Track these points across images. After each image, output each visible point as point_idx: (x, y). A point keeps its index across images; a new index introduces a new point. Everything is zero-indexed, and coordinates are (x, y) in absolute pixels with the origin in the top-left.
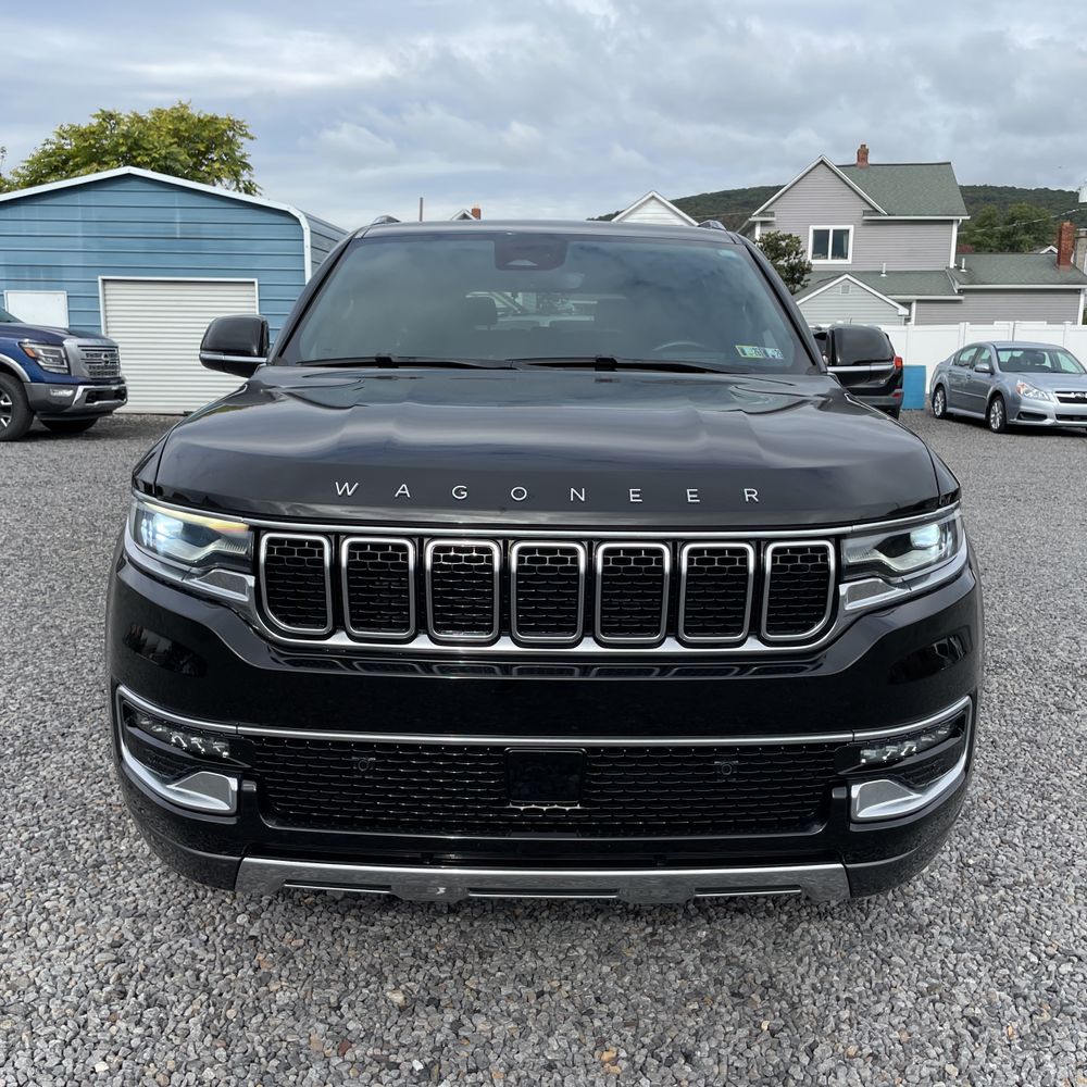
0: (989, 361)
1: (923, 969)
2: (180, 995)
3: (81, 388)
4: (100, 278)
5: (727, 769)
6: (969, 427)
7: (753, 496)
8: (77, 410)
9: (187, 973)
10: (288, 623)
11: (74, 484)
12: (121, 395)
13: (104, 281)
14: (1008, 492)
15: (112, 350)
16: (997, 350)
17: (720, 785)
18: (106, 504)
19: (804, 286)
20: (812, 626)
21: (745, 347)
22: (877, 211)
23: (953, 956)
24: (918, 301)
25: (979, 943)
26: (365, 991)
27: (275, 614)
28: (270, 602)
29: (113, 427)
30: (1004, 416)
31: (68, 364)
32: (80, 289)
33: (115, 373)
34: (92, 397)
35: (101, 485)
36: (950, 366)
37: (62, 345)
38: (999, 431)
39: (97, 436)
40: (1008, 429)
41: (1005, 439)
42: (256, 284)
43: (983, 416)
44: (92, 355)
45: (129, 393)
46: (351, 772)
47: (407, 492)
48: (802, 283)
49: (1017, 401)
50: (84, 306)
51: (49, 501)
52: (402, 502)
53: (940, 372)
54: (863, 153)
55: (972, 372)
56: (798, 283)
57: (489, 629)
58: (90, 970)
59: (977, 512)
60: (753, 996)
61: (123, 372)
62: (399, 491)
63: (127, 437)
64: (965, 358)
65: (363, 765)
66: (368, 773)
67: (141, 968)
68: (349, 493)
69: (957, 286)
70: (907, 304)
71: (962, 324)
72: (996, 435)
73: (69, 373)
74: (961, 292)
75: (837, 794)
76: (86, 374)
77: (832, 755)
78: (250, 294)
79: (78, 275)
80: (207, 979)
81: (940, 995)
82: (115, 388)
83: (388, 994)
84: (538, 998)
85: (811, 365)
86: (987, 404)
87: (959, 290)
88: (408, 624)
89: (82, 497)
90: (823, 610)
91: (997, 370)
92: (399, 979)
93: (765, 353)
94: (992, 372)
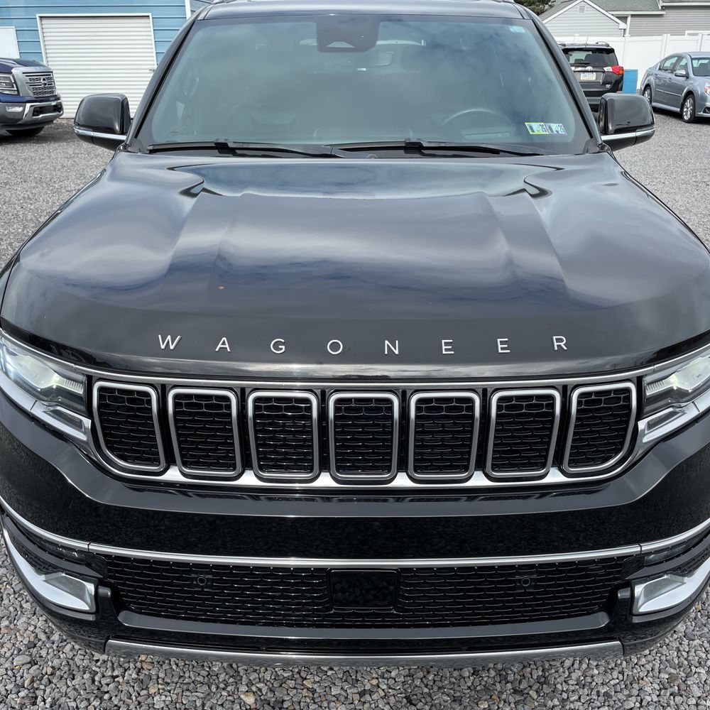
0: (685, 67)
1: (663, 658)
2: (78, 701)
3: (28, 105)
4: (38, 15)
5: (526, 582)
6: (668, 118)
7: (562, 344)
8: (26, 122)
9: (85, 676)
10: (125, 460)
11: (25, 185)
12: (58, 108)
13: (41, 17)
14: (699, 178)
15: (48, 75)
16: (692, 59)
17: (519, 594)
18: (47, 202)
19: (551, 6)
20: (611, 458)
21: (533, 124)
23: (686, 642)
24: (632, 16)
25: (706, 629)
26: (224, 693)
27: (112, 452)
28: (107, 442)
29: (56, 131)
30: (694, 111)
31: (17, 87)
32: (24, 25)
33: (52, 92)
34: (37, 112)
35: (45, 185)
36: (656, 71)
37: (11, 73)
38: (689, 122)
39: (45, 139)
40: (696, 120)
41: (694, 128)
42: (151, 17)
43: (678, 110)
44: (33, 80)
45: (64, 107)
46: (191, 586)
47: (227, 346)
48: (550, 3)
49: (704, 99)
50: (27, 37)
51: (7, 199)
52: (222, 355)
53: (648, 75)
55: (672, 76)
56: (547, 4)
57: (311, 469)
58: (10, 673)
59: (678, 198)
60: (531, 692)
61: (58, 91)
62: (220, 346)
63: (66, 140)
64: (668, 64)
65: (202, 581)
66: (207, 587)
67: (49, 670)
68: (172, 347)
69: (661, 4)
70: (624, 18)
71: (665, 35)
72: (687, 125)
73: (19, 94)
74: (664, 8)
75: (623, 594)
76: (32, 94)
77: (620, 565)
78: (147, 25)
79: (22, 13)
80: (100, 682)
81: (678, 686)
82: (54, 103)
83: (242, 696)
84: (361, 697)
85: (589, 137)
86: (682, 101)
87: (662, 7)
88: (235, 464)
89: (31, 197)
90: (622, 444)
91: (691, 75)
92: (251, 678)
93: (550, 128)
94: (687, 76)
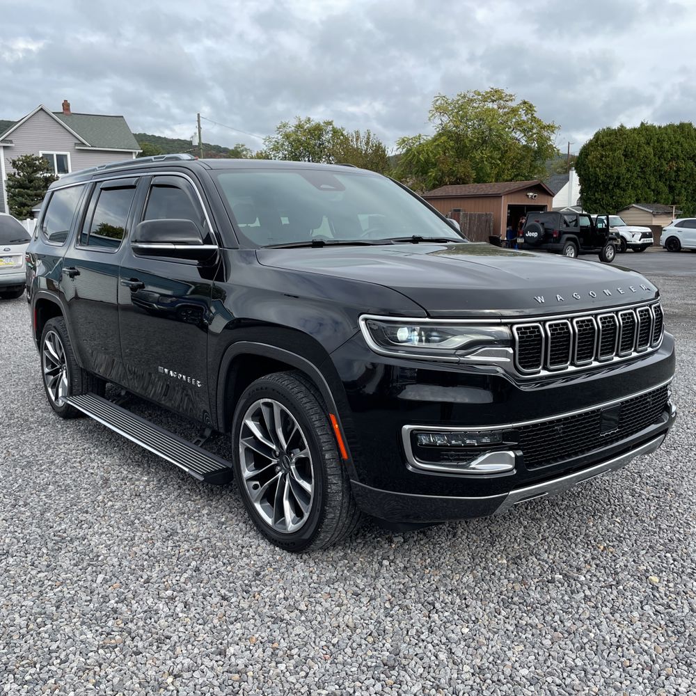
22: (84, 144)
27: (520, 365)
28: (519, 359)
46: (556, 434)
52: (560, 303)
54: (66, 105)
65: (559, 430)
66: (561, 433)
68: (543, 301)
